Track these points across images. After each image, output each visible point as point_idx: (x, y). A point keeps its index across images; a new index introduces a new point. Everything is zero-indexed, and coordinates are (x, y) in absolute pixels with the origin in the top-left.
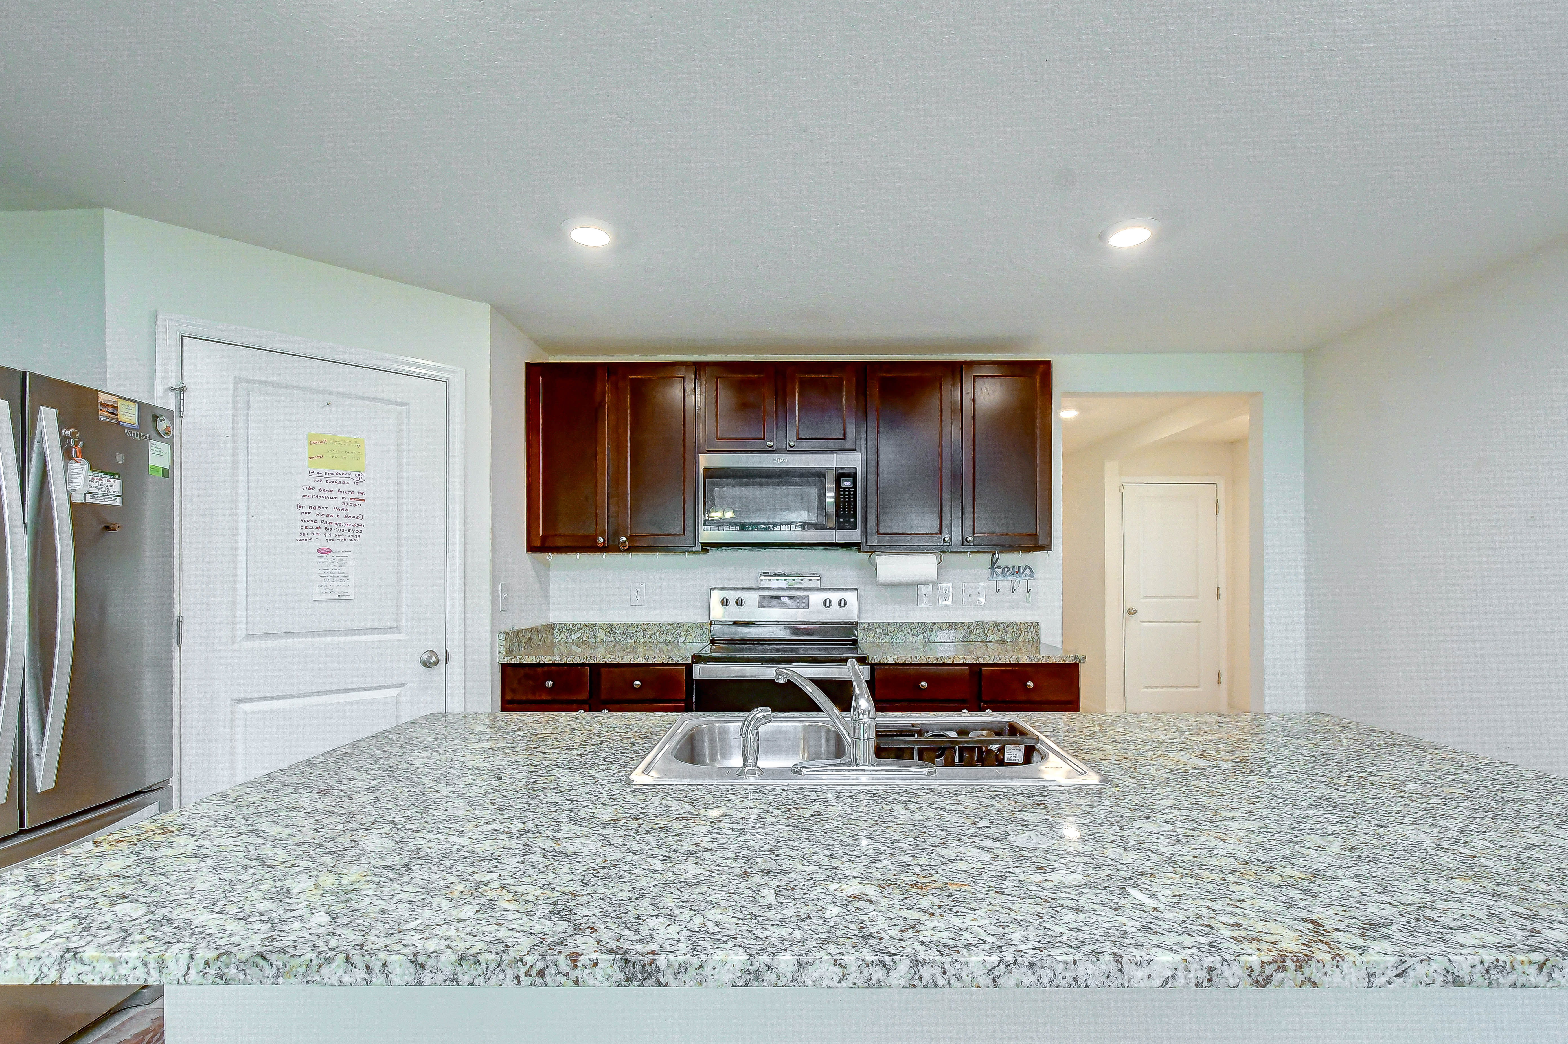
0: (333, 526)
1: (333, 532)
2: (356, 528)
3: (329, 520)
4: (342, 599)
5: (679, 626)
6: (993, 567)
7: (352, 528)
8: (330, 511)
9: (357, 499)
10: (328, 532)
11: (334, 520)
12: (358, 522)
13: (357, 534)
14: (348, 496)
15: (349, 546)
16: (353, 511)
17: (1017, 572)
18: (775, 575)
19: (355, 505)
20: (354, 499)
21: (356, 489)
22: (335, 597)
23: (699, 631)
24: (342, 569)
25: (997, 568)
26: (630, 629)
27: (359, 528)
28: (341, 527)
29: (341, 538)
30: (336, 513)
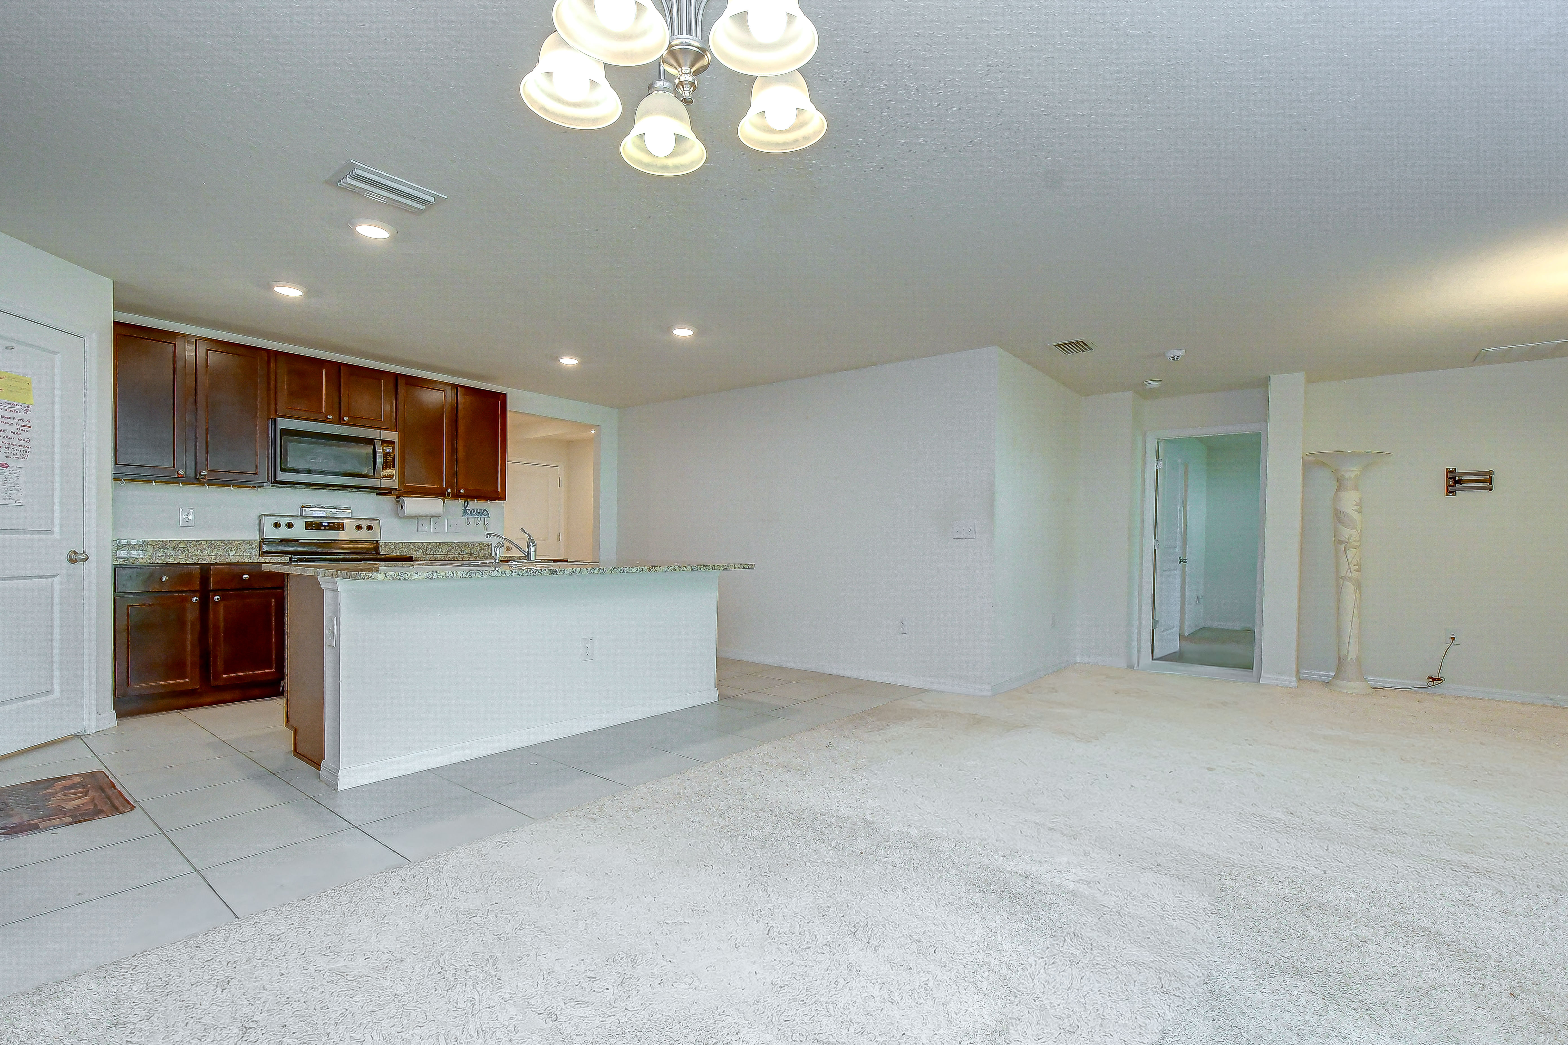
0: (10, 446)
1: (11, 451)
2: (25, 449)
3: (7, 440)
4: (17, 505)
5: (229, 543)
6: (465, 510)
7: (22, 448)
8: (9, 434)
9: (26, 426)
10: (7, 451)
11: (11, 441)
12: (26, 444)
13: (26, 454)
14: (21, 423)
15: (21, 463)
16: (24, 435)
17: (479, 513)
18: (316, 507)
19: (24, 430)
20: (24, 426)
21: (26, 418)
22: (13, 502)
23: (248, 547)
24: (17, 481)
25: (468, 510)
26: (181, 545)
27: (27, 450)
28: (16, 448)
29: (15, 456)
30: (12, 435)
